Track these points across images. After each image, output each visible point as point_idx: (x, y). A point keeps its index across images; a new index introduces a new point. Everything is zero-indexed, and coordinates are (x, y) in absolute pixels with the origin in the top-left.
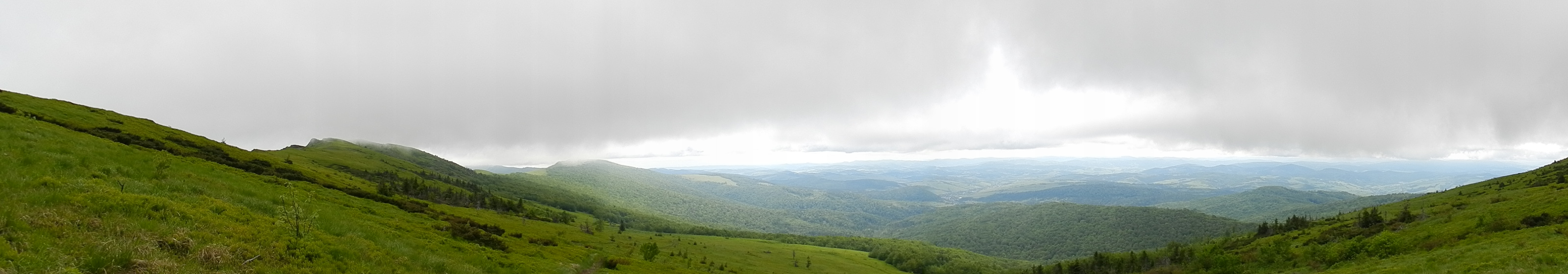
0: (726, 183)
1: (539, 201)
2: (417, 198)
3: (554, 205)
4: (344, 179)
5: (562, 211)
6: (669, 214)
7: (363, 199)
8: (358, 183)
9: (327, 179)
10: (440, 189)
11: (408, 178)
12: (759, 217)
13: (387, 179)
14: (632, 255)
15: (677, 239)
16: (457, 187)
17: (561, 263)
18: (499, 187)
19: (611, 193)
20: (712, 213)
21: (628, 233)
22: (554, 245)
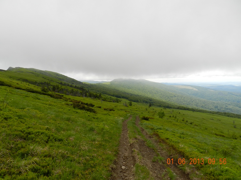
0: (193, 89)
1: (107, 94)
2: (59, 93)
3: (113, 96)
4: (26, 85)
5: (116, 98)
6: (169, 101)
7: (34, 93)
8: (32, 87)
9: (17, 85)
10: (68, 89)
11: (55, 85)
12: (208, 104)
13: (46, 85)
14: (154, 116)
15: (172, 111)
16: (75, 89)
17: (116, 117)
18: (92, 89)
19: (146, 92)
20: (187, 101)
21: (152, 107)
22: (113, 111)
